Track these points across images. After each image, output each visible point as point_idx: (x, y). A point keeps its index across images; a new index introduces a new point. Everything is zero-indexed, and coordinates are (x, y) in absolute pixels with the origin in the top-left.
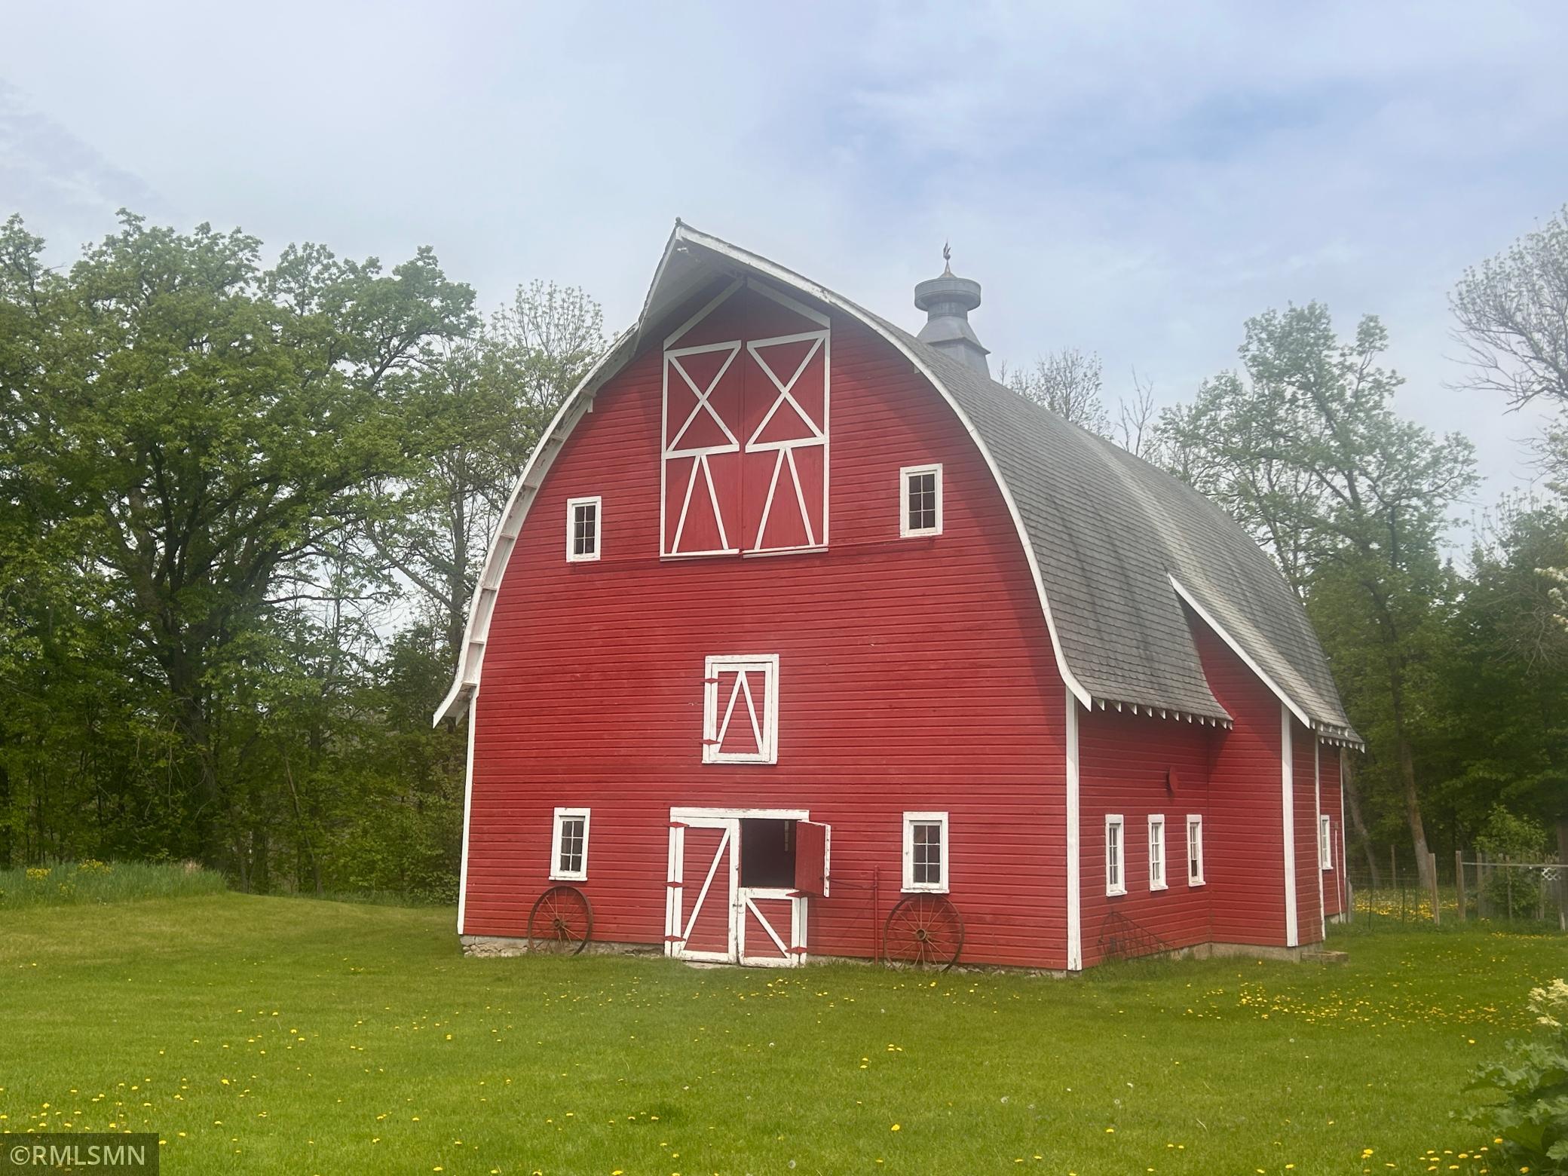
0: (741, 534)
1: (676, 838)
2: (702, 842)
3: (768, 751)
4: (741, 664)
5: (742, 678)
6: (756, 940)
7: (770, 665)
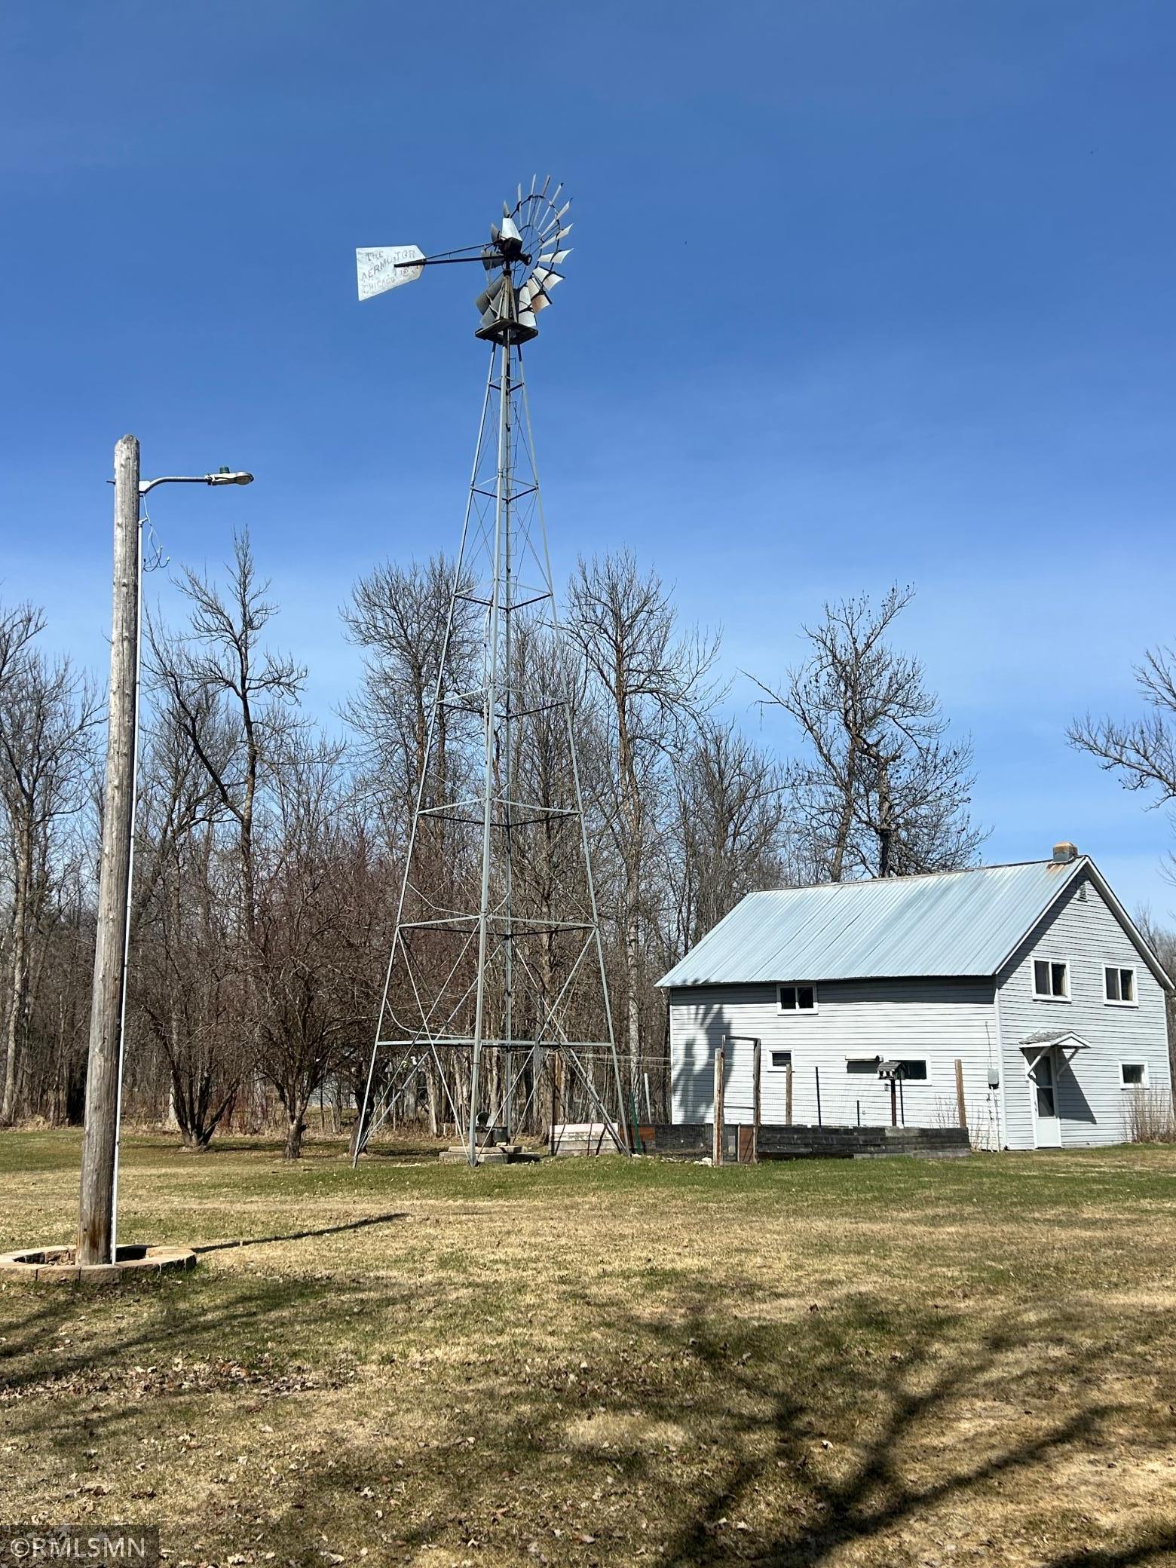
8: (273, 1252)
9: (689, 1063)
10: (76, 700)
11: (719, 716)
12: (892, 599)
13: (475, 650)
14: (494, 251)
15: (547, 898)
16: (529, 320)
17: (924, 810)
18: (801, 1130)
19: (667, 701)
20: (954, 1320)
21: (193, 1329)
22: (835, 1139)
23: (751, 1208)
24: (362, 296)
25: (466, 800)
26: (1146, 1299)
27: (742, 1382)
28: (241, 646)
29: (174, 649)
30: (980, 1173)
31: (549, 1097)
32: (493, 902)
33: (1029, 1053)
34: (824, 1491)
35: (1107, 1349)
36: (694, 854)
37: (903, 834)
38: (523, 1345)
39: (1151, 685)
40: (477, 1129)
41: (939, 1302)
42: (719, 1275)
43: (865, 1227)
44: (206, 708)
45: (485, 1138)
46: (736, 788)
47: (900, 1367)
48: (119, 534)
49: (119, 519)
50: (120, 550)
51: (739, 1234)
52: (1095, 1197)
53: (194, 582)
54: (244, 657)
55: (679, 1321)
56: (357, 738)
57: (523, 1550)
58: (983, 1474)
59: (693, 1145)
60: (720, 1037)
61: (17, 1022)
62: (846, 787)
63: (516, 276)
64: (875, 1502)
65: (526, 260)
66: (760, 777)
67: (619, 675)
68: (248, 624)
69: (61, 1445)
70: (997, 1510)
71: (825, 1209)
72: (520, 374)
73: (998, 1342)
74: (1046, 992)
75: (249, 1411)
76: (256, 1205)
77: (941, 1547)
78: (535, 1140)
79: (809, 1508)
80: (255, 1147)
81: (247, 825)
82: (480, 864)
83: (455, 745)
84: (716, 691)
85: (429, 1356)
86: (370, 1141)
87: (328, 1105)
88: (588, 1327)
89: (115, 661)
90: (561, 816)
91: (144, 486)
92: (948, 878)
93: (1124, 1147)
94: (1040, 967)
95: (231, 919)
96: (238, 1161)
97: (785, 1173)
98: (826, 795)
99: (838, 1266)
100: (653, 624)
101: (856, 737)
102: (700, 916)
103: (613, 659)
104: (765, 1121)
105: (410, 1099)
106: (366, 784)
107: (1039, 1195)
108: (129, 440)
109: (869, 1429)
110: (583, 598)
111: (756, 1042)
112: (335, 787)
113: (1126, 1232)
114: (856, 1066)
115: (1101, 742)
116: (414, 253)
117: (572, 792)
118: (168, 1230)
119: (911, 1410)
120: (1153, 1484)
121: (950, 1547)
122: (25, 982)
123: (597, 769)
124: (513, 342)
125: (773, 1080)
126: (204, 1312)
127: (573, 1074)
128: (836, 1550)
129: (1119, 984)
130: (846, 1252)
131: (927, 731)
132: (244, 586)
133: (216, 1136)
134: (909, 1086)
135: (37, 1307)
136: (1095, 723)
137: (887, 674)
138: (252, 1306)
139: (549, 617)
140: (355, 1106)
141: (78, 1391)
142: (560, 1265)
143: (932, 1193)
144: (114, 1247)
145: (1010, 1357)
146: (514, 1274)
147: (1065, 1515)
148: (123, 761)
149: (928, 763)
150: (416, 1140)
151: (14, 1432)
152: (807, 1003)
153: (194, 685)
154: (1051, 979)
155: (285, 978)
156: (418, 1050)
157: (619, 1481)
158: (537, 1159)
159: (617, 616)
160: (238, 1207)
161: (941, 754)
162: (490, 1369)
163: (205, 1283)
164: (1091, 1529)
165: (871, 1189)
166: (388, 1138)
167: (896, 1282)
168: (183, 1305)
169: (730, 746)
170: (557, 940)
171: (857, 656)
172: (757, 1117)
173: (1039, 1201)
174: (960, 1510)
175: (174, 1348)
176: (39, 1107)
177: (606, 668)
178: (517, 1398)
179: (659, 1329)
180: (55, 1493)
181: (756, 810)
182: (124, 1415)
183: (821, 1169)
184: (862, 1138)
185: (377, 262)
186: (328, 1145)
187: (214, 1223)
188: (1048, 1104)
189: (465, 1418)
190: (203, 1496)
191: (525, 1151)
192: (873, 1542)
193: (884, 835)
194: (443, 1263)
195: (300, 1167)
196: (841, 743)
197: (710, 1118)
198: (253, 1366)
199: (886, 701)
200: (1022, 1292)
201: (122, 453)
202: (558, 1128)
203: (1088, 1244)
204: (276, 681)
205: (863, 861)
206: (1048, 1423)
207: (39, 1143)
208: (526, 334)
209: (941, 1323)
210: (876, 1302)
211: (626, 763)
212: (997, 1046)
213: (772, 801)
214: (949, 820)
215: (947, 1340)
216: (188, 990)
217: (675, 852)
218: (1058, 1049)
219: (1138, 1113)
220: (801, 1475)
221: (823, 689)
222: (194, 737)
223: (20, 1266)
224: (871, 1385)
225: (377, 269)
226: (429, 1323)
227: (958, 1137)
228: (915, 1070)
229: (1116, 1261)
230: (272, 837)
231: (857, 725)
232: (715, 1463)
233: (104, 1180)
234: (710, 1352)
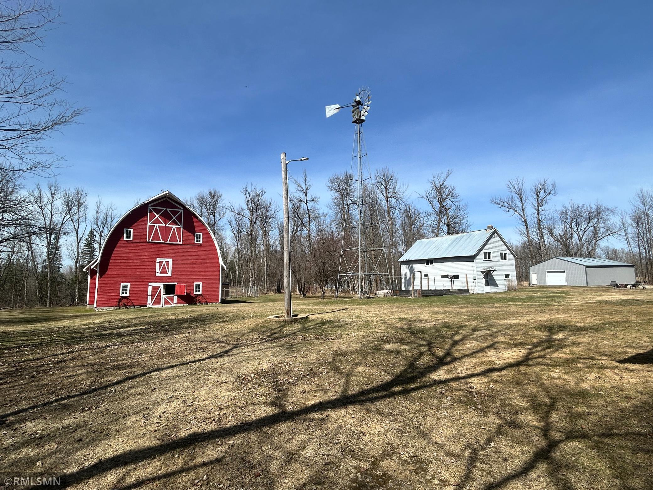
0: (165, 238)
1: (150, 289)
2: (155, 289)
3: (169, 273)
4: (164, 260)
5: (164, 262)
6: (166, 302)
7: (170, 261)
8: (322, 316)
9: (406, 278)
10: (273, 207)
11: (409, 201)
12: (448, 172)
13: (354, 191)
14: (355, 104)
15: (373, 243)
16: (363, 118)
17: (457, 220)
18: (431, 290)
19: (397, 199)
20: (465, 326)
21: (309, 329)
22: (439, 292)
23: (421, 306)
24: (327, 117)
25: (354, 223)
26: (509, 322)
27: (420, 338)
28: (305, 193)
29: (292, 195)
30: (472, 298)
31: (375, 285)
32: (361, 245)
33: (483, 272)
34: (438, 357)
35: (500, 331)
36: (405, 232)
37: (453, 225)
38: (374, 332)
39: (510, 188)
40: (361, 292)
41: (462, 323)
42: (415, 318)
43: (446, 309)
44: (299, 207)
45: (363, 294)
46: (414, 217)
47: (453, 335)
48: (283, 173)
49: (283, 169)
50: (283, 176)
51: (418, 311)
52: (498, 302)
53: (295, 181)
54: (306, 196)
55: (406, 327)
56: (330, 211)
57: (378, 367)
58: (472, 354)
59: (407, 294)
60: (412, 272)
61: (266, 273)
62: (439, 215)
63: (360, 109)
64: (449, 359)
65: (362, 105)
66: (419, 214)
67: (386, 194)
68: (307, 189)
69: (288, 349)
70: (475, 361)
71: (437, 306)
72: (362, 130)
73: (475, 330)
74: (486, 259)
75: (322, 343)
76: (317, 307)
77: (463, 367)
78: (373, 294)
79: (435, 361)
80: (315, 297)
81: (309, 231)
82: (358, 237)
83: (351, 212)
84: (408, 196)
85: (356, 334)
86: (338, 295)
87: (329, 288)
88: (388, 328)
89: (284, 199)
90: (375, 225)
91: (287, 162)
92: (463, 234)
93: (505, 292)
94: (485, 253)
95: (307, 251)
96: (312, 300)
97: (428, 299)
98: (434, 217)
99: (440, 316)
100: (393, 182)
101: (441, 204)
102: (407, 245)
103: (385, 190)
104: (423, 289)
105: (346, 287)
106: (333, 221)
107: (486, 302)
108: (284, 153)
109: (447, 346)
110: (378, 177)
111: (421, 272)
112: (326, 222)
113: (505, 309)
114: (443, 277)
115: (498, 202)
116: (338, 106)
117: (377, 220)
118: (301, 312)
119: (456, 343)
120: (509, 356)
121: (465, 367)
122: (267, 266)
123: (382, 215)
124: (360, 123)
125: (425, 280)
126: (311, 326)
127: (380, 280)
128: (441, 368)
129: (503, 256)
130: (442, 314)
131: (457, 202)
132: (305, 181)
133: (307, 295)
134: (455, 280)
135: (279, 326)
136: (497, 198)
137: (447, 190)
138: (320, 325)
139: (371, 182)
140: (335, 288)
141: (289, 340)
142: (381, 317)
143: (461, 302)
144: (292, 314)
145: (478, 333)
146: (371, 319)
147: (489, 361)
148: (287, 219)
149: (458, 209)
150: (347, 295)
151: (279, 347)
152: (432, 263)
153: (297, 202)
154: (488, 256)
155: (319, 262)
156: (347, 276)
157: (396, 355)
158: (374, 298)
159: (385, 181)
160: (314, 308)
161: (461, 207)
162: (368, 336)
163: (310, 321)
164: (495, 364)
165: (447, 302)
166: (342, 295)
167: (453, 319)
168: (306, 325)
169: (412, 208)
170: (376, 252)
171: (441, 186)
172: (421, 288)
173: (485, 303)
174: (467, 360)
175: (306, 332)
176: (272, 290)
177: (383, 193)
178: (374, 341)
179: (402, 329)
180: (288, 357)
181: (419, 222)
182: (298, 344)
183: (436, 298)
184: (445, 292)
185: (330, 109)
186: (330, 296)
187: (309, 311)
188: (487, 283)
189: (364, 345)
190: (316, 357)
191: (371, 296)
192: (449, 366)
193: (448, 226)
194: (356, 317)
195: (325, 300)
196: (438, 206)
197: (411, 288)
198: (321, 336)
199: (448, 196)
200: (481, 321)
201: (283, 156)
202: (378, 292)
203: (496, 311)
204: (313, 200)
205: (443, 232)
206: (486, 345)
207: (272, 297)
208: (363, 121)
209: (462, 327)
210: (448, 323)
211: (389, 213)
212: (475, 271)
213: (422, 219)
214: (463, 221)
215: (464, 330)
216: (299, 266)
217: (401, 232)
218: (489, 271)
219: (508, 284)
220: (433, 354)
221: (433, 194)
222: (297, 213)
223: (275, 318)
224: (448, 338)
225: (330, 110)
226: (355, 328)
227: (467, 291)
228: (457, 277)
229: (502, 314)
230: (314, 233)
231: (441, 202)
232: (415, 352)
233: (289, 302)
234: (413, 333)
